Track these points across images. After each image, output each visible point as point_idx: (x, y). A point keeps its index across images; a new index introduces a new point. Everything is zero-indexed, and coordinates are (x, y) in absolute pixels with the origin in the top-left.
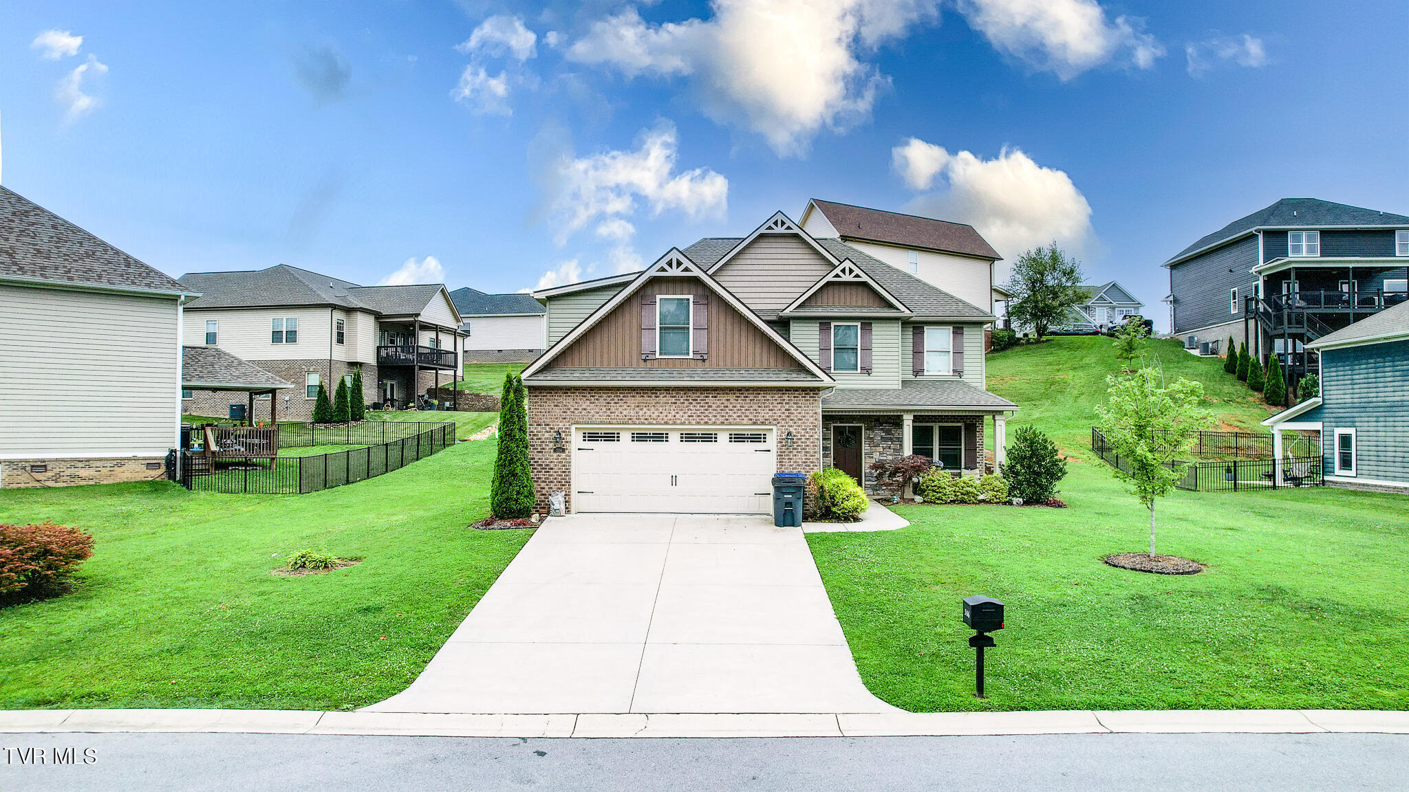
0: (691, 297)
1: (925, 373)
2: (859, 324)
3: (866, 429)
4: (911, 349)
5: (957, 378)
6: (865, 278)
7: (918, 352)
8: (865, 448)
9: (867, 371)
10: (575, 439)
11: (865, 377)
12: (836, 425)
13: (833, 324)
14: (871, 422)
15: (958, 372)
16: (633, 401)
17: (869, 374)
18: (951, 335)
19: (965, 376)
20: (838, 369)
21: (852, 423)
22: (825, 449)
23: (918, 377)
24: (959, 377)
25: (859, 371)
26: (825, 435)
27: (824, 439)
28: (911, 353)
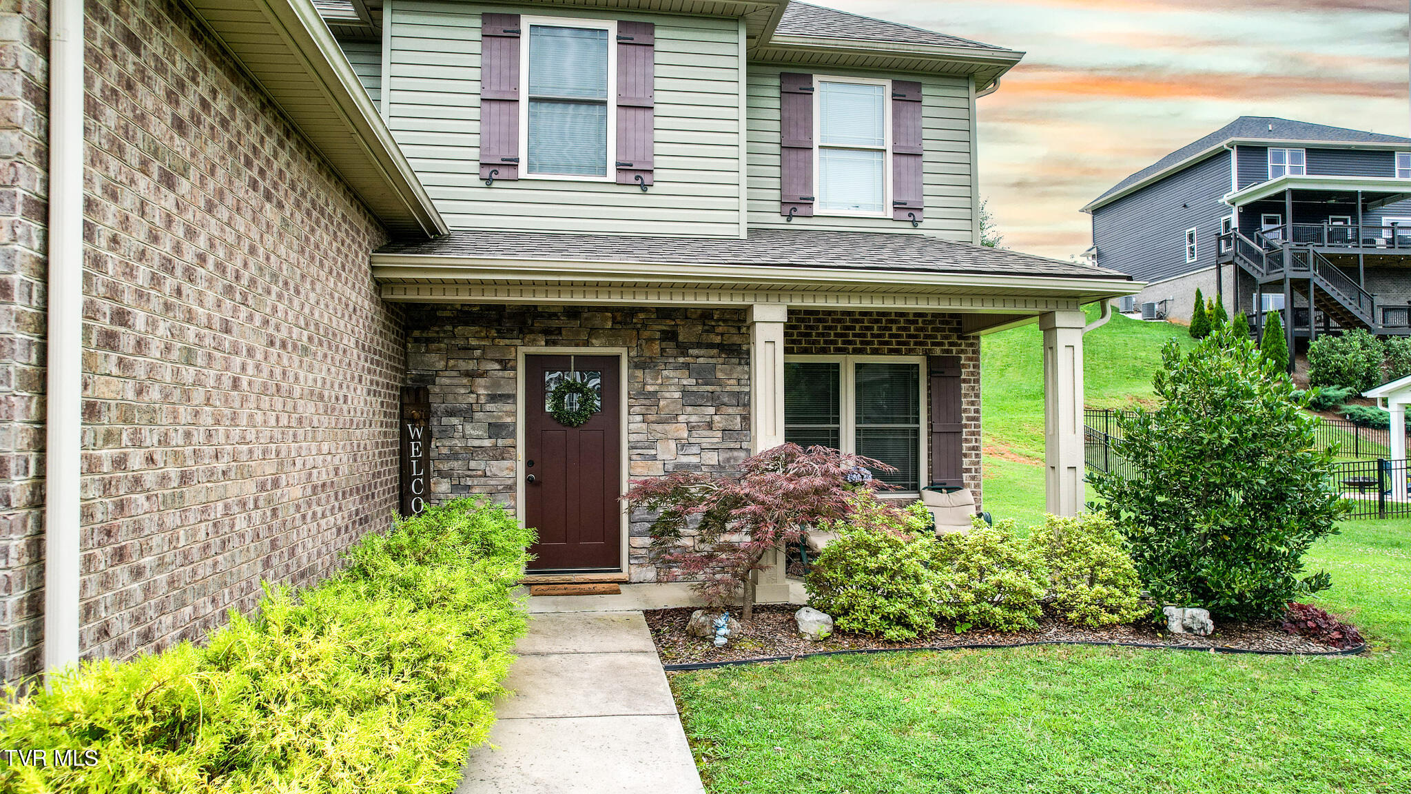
1: (816, 210)
2: (612, 26)
3: (636, 365)
4: (776, 137)
5: (906, 228)
7: (796, 148)
8: (631, 426)
9: (637, 175)
11: (632, 196)
12: (532, 350)
13: (526, 22)
14: (650, 340)
15: (907, 209)
17: (644, 187)
18: (888, 101)
19: (926, 223)
20: (542, 169)
21: (587, 344)
22: (496, 429)
23: (794, 220)
24: (909, 225)
25: (612, 175)
26: (496, 384)
27: (493, 398)
28: (776, 149)
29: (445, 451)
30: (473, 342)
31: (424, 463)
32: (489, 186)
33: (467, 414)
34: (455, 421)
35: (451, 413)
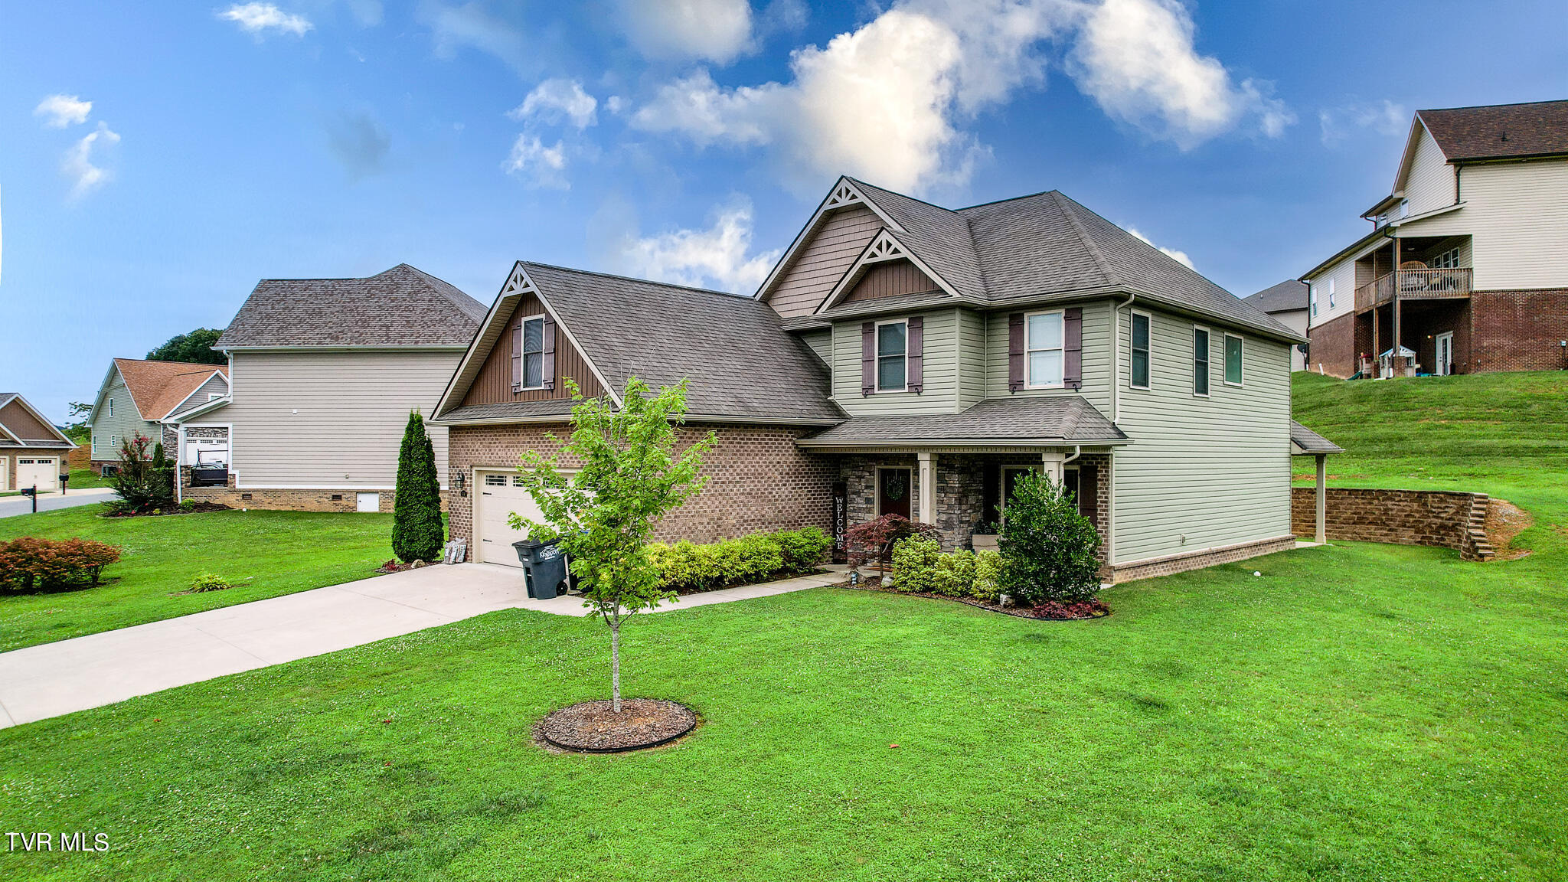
0: (543, 317)
1: (1026, 386)
2: (906, 321)
3: (915, 474)
4: (1007, 350)
5: (1072, 393)
6: (904, 253)
7: (1016, 354)
9: (917, 388)
10: (478, 485)
11: (915, 398)
12: (881, 468)
13: (877, 325)
15: (1073, 382)
16: (505, 439)
17: (919, 394)
18: (1063, 322)
19: (1084, 389)
20: (885, 388)
21: (898, 465)
22: (868, 501)
23: (1016, 393)
24: (1074, 391)
25: (907, 390)
26: (867, 481)
27: (867, 487)
28: (1007, 356)
29: (852, 508)
30: (860, 464)
31: (844, 513)
32: (865, 398)
33: (858, 493)
34: (855, 496)
35: (853, 493)
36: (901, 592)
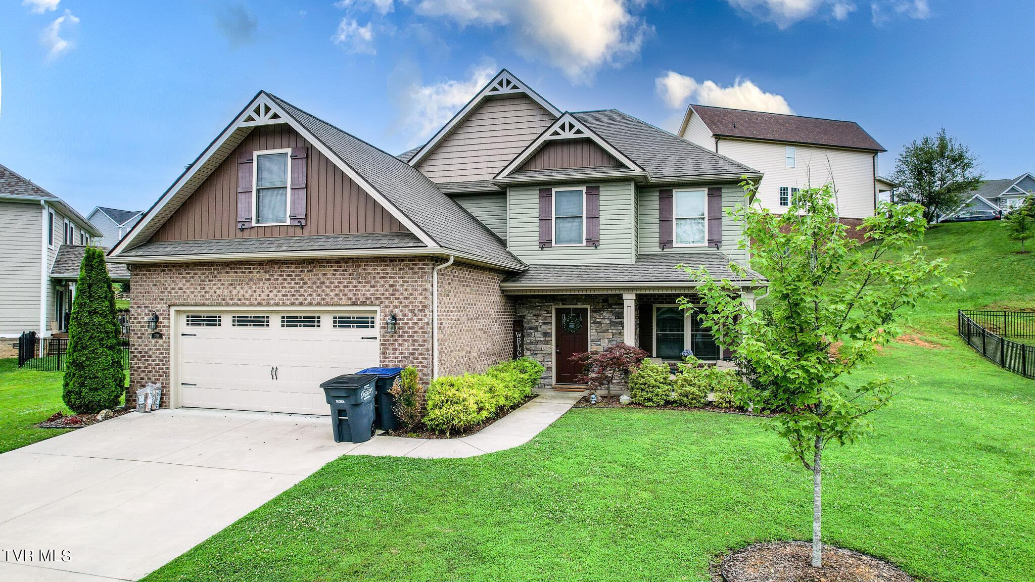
0: (289, 151)
1: (674, 245)
2: (584, 189)
3: (593, 312)
4: (658, 216)
5: (714, 250)
6: (587, 134)
7: (666, 220)
8: (592, 333)
9: (593, 242)
10: (176, 325)
11: (592, 250)
12: (557, 307)
13: (554, 190)
14: (598, 302)
15: (715, 242)
16: (227, 277)
17: (596, 248)
18: (706, 197)
19: (724, 247)
20: (561, 242)
21: (576, 304)
22: (545, 334)
23: (665, 250)
24: (716, 249)
25: (584, 243)
26: (545, 319)
27: (544, 323)
28: (658, 221)
29: (529, 341)
30: (537, 304)
31: (522, 345)
32: (542, 250)
33: (536, 329)
34: (532, 331)
35: (531, 329)
36: (647, 407)
